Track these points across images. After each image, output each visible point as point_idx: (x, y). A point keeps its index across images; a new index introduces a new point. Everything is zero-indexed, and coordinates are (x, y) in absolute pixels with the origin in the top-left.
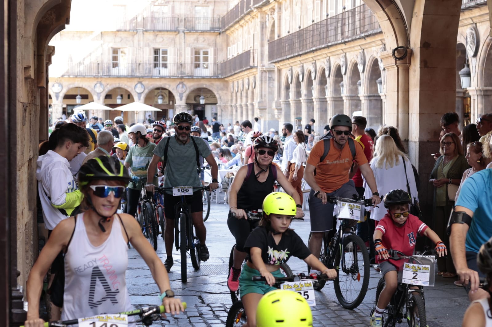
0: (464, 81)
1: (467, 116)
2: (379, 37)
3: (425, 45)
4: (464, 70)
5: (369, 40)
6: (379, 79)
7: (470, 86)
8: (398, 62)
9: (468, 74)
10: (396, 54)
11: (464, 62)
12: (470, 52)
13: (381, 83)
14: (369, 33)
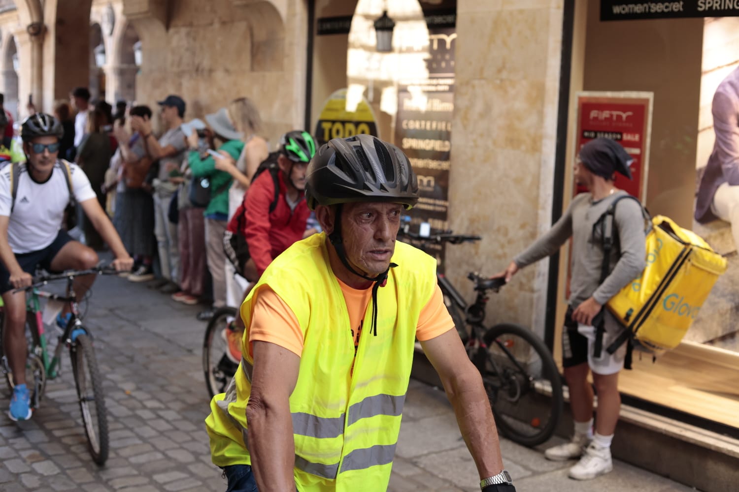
0: (100, 60)
1: (102, 92)
2: (14, 14)
3: (59, 22)
4: (99, 48)
5: (5, 16)
6: (15, 56)
7: (105, 62)
8: (33, 38)
9: (103, 52)
10: (31, 30)
11: (99, 40)
12: (106, 29)
13: (17, 59)
14: (7, 8)
